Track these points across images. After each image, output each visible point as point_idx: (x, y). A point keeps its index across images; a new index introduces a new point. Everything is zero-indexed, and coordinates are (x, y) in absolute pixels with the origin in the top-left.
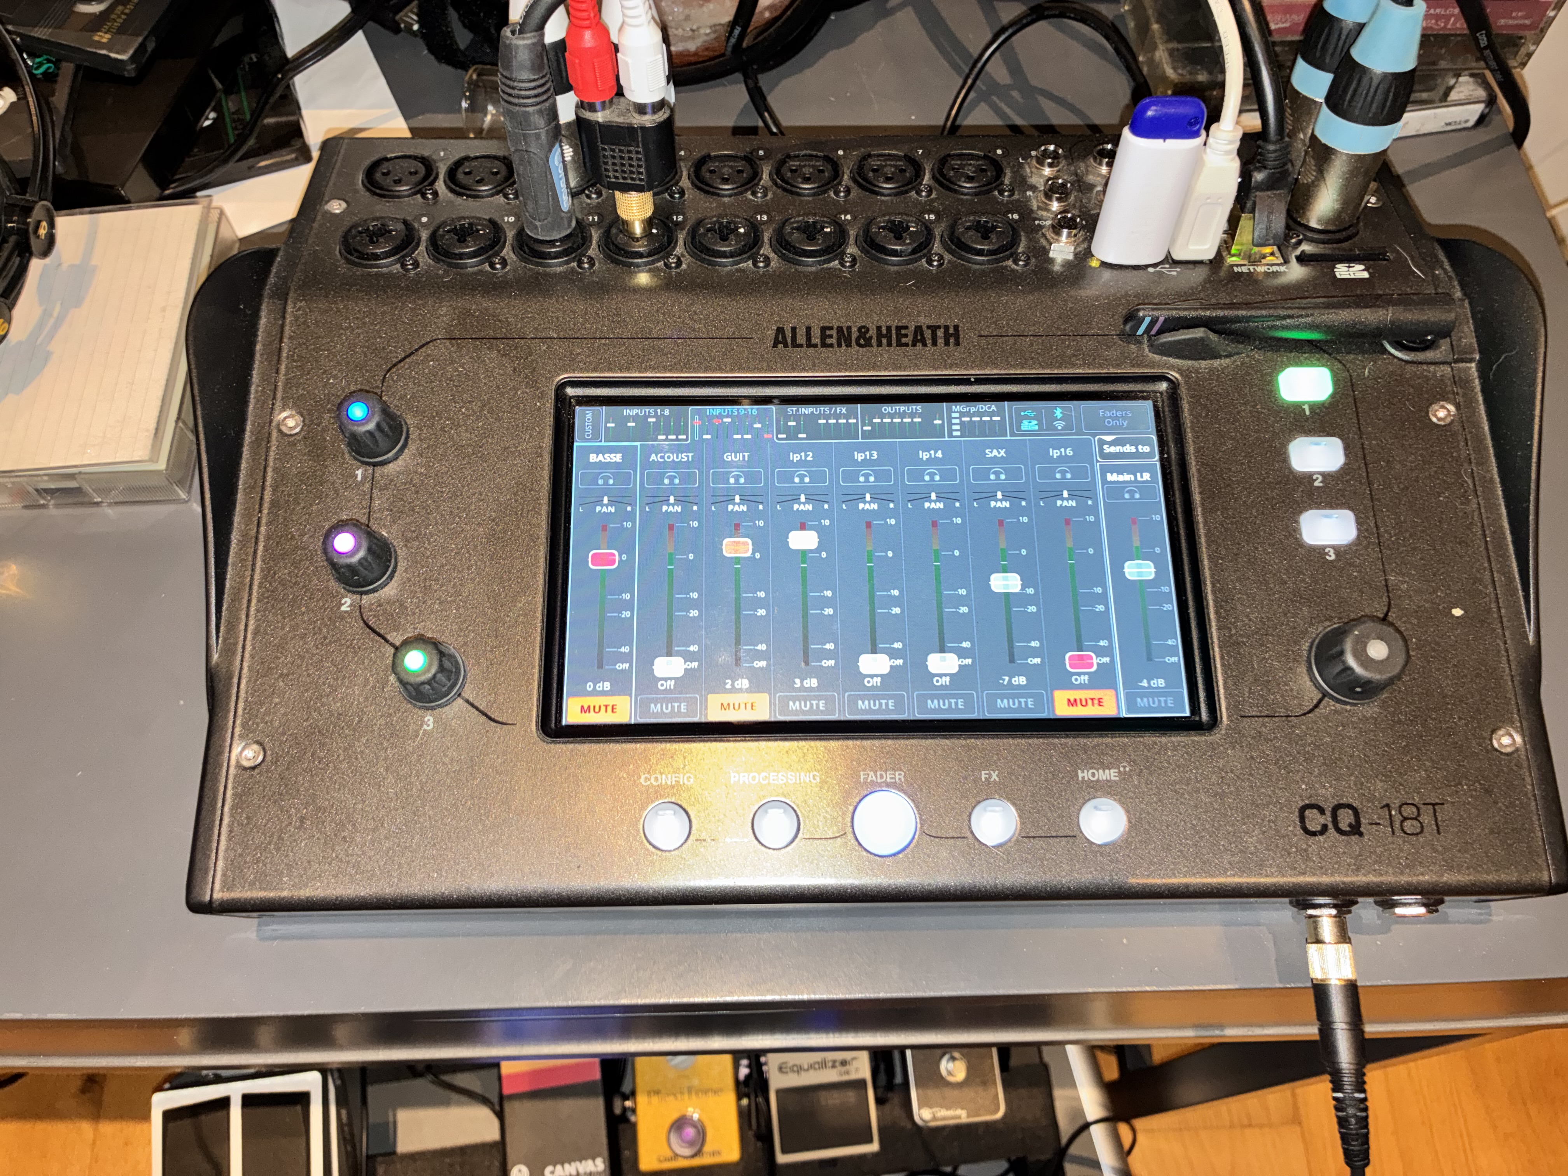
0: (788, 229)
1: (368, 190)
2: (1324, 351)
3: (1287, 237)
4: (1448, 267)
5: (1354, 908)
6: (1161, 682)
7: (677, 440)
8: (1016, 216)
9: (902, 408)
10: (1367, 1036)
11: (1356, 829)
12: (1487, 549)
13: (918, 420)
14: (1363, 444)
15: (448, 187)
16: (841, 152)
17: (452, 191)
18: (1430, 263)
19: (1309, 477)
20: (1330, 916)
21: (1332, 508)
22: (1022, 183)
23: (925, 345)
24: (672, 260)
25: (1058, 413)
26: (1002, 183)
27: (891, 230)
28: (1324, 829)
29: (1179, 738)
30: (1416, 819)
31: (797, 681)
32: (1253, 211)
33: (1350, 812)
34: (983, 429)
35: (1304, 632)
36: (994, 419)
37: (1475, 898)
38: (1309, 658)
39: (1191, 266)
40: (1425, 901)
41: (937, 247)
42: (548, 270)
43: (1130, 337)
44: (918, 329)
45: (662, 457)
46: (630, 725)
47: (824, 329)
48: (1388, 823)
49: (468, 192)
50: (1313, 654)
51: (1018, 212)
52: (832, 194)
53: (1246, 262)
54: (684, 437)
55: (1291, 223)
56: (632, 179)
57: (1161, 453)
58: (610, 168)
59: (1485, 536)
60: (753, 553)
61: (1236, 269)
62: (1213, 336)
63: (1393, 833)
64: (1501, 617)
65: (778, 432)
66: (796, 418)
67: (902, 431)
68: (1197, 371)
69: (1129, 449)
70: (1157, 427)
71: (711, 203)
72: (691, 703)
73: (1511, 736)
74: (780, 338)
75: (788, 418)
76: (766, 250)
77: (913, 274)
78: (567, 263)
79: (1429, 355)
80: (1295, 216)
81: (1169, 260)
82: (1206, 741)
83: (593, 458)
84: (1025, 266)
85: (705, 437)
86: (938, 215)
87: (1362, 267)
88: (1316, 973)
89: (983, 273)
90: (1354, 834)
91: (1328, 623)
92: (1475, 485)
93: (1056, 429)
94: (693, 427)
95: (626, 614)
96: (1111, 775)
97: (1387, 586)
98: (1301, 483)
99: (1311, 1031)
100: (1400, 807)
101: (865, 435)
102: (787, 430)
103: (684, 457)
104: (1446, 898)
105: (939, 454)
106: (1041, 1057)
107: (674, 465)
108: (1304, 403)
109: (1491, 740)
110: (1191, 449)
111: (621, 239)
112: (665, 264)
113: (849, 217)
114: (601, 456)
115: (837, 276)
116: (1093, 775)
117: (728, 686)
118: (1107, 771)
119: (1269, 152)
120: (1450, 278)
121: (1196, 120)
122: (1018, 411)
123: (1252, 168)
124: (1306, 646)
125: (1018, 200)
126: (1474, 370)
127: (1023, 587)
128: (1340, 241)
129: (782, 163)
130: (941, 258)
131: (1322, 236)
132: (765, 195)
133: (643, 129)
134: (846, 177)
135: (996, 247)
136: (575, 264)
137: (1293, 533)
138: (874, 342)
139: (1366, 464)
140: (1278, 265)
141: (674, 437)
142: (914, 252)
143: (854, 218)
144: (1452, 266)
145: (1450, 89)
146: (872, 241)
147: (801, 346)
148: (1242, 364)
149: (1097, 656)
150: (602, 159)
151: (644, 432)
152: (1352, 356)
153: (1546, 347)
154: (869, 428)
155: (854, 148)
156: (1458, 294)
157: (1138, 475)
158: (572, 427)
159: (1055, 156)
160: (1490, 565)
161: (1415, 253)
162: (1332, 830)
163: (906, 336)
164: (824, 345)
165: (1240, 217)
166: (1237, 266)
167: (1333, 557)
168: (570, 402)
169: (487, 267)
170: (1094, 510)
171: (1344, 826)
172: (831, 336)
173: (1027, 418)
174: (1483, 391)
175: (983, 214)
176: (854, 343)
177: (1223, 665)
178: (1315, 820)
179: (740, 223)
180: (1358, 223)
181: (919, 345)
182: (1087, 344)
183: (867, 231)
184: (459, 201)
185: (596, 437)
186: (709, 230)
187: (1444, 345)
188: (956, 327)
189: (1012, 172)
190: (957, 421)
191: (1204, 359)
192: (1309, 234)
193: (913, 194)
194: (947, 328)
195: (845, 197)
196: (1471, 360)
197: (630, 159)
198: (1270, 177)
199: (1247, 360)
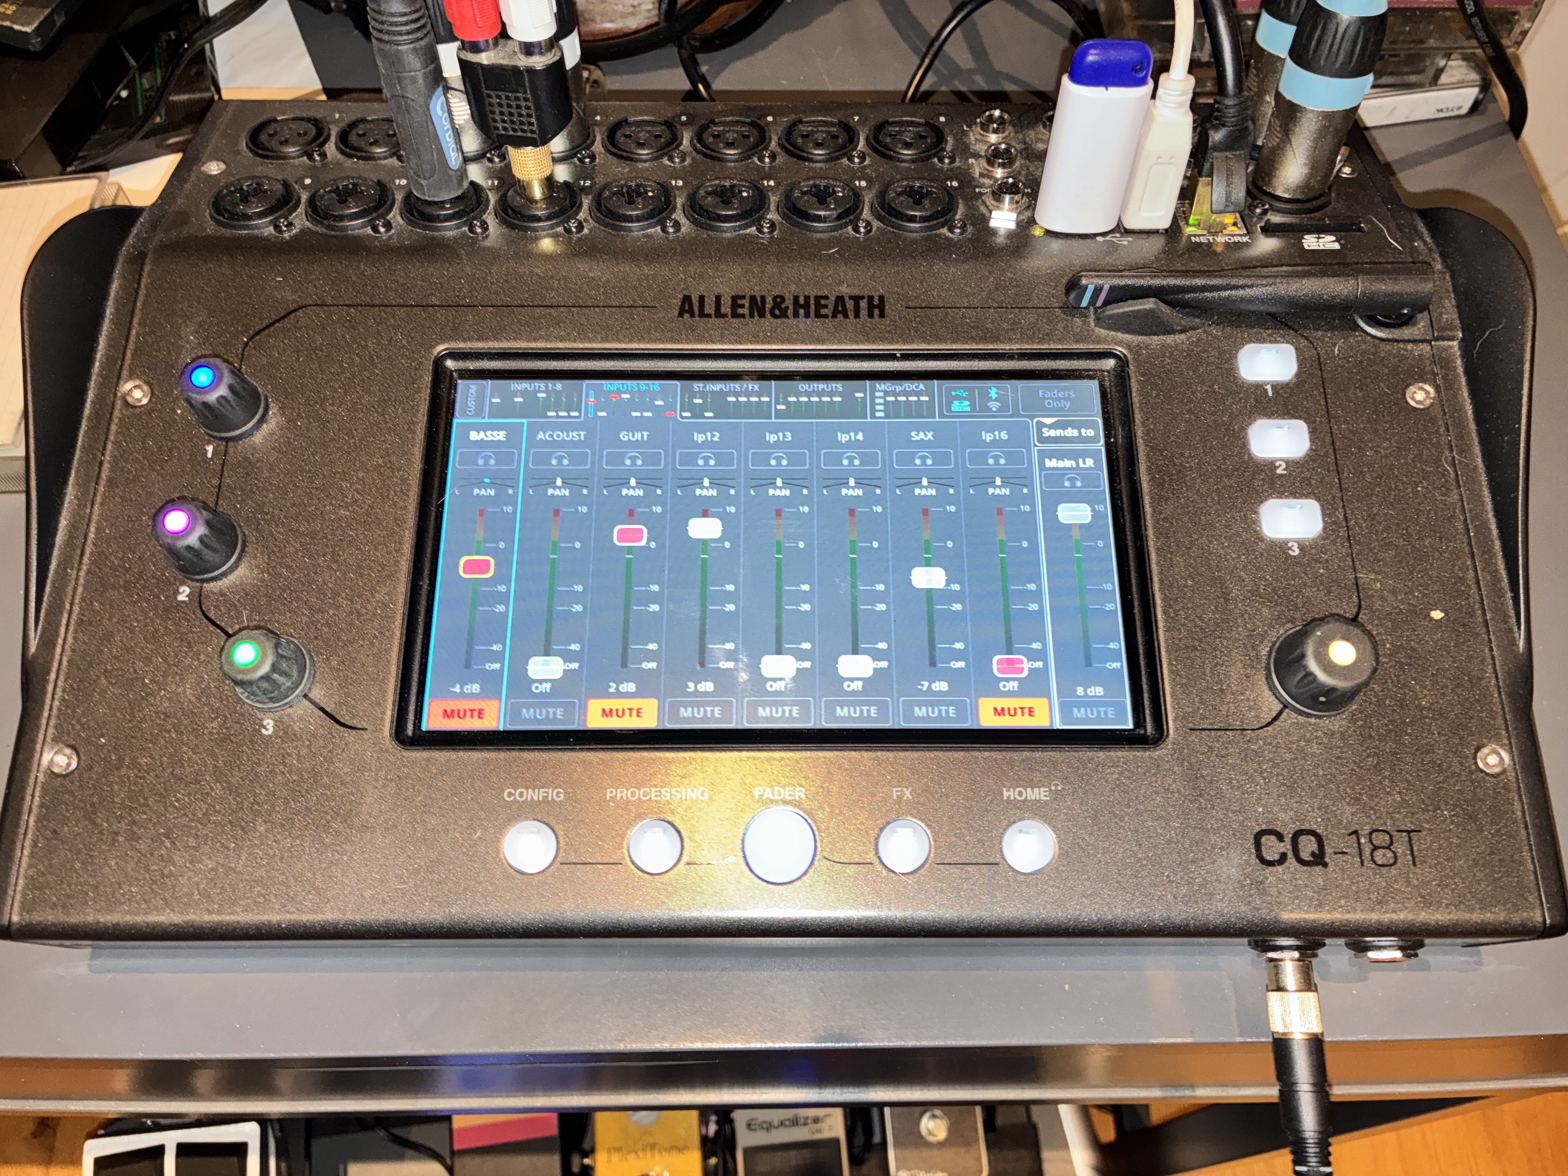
0: (702, 192)
1: (251, 151)
2: (1290, 328)
3: (1251, 207)
4: (1428, 239)
5: (1320, 952)
6: (1099, 691)
7: (569, 417)
8: (955, 184)
9: (821, 385)
10: (1333, 1099)
11: (1319, 859)
12: (1470, 544)
13: (839, 399)
14: (1331, 428)
15: (337, 148)
16: (770, 119)
17: (343, 153)
18: (1408, 235)
19: (1271, 465)
20: (1293, 960)
21: (1295, 497)
22: (964, 150)
23: (846, 316)
24: (573, 225)
25: (993, 393)
26: (944, 150)
27: (815, 195)
28: (1283, 858)
29: (1119, 754)
30: (1388, 848)
31: (691, 685)
32: (1210, 175)
33: (1313, 839)
34: (909, 410)
35: (1263, 638)
36: (922, 398)
37: (1459, 941)
38: (1268, 664)
39: (1145, 236)
40: (1401, 943)
41: (866, 214)
42: (436, 234)
43: (1073, 309)
44: (840, 299)
45: (551, 436)
46: (499, 732)
47: (735, 299)
48: (1355, 851)
49: (359, 154)
50: (1272, 660)
51: (957, 179)
52: (756, 160)
53: (1205, 232)
54: (577, 414)
55: (1255, 192)
56: (523, 131)
57: (1107, 437)
58: (498, 118)
59: (1467, 530)
60: (648, 543)
61: (1193, 239)
62: (1165, 309)
63: (1362, 864)
64: (1486, 621)
65: (682, 410)
66: (703, 395)
67: (819, 411)
68: (1147, 347)
69: (1070, 432)
70: (1103, 409)
71: (623, 168)
72: (569, 708)
73: (1499, 754)
74: (687, 307)
75: (694, 395)
76: (678, 215)
77: (838, 241)
78: (458, 227)
79: (1407, 332)
80: (1260, 184)
81: (1120, 229)
82: (1150, 757)
83: (474, 436)
84: (961, 234)
85: (600, 414)
86: (870, 181)
87: (1333, 238)
88: (1277, 1027)
89: (914, 241)
90: (1318, 865)
91: (1289, 625)
92: (1457, 475)
93: (990, 410)
94: (587, 405)
95: (501, 608)
96: (1039, 794)
97: (1357, 585)
98: (1262, 470)
99: (1270, 1093)
100: (1371, 834)
101: (779, 414)
102: (692, 408)
103: (574, 435)
104: (1427, 941)
105: (860, 437)
106: (1029, 1116)
107: (563, 444)
108: (1266, 383)
109: (1475, 758)
110: (1139, 432)
111: (518, 201)
112: (565, 229)
113: (772, 183)
114: (482, 433)
115: (752, 243)
116: (1020, 794)
117: (612, 690)
118: (1036, 790)
119: (1227, 107)
120: (1430, 250)
121: (1142, 64)
122: (948, 390)
123: (1208, 125)
124: (1264, 652)
125: (959, 168)
126: (1456, 348)
127: (948, 583)
128: (1310, 211)
129: (704, 128)
130: (868, 224)
131: (1289, 206)
132: (683, 160)
133: (531, 71)
134: (773, 143)
135: (929, 213)
136: (466, 229)
137: (1252, 525)
138: (790, 312)
139: (1334, 450)
140: (1241, 235)
141: (565, 414)
142: (839, 217)
143: (778, 184)
144: (1432, 237)
145: (1440, 71)
146: (794, 206)
147: (709, 316)
148: (1198, 340)
149: (1029, 661)
150: (488, 108)
151: (533, 409)
152: (1320, 333)
153: (1535, 320)
154: (783, 407)
155: (784, 114)
156: (1438, 266)
157: (1081, 461)
158: (451, 405)
159: (1001, 121)
160: (1474, 563)
161: (1392, 224)
162: (1291, 860)
163: (826, 306)
164: (735, 315)
165: (1198, 181)
166: (1195, 236)
167: (1297, 552)
168: (452, 375)
169: (369, 231)
170: (1030, 499)
171: (1305, 855)
172: (742, 306)
173: (958, 398)
174: (1467, 372)
175: (918, 179)
176: (768, 315)
177: (1171, 671)
178: (1272, 848)
179: (650, 186)
180: (1330, 192)
181: (840, 316)
182: (1027, 318)
183: (788, 196)
184: (349, 163)
185: (479, 413)
186: (614, 193)
187: (1422, 320)
188: (881, 298)
189: (956, 140)
190: (881, 401)
191: (1155, 334)
192: (1277, 204)
193: (845, 161)
194: (871, 298)
195: (771, 163)
196: (1451, 339)
197: (519, 107)
198: (1230, 135)
199: (1204, 336)
